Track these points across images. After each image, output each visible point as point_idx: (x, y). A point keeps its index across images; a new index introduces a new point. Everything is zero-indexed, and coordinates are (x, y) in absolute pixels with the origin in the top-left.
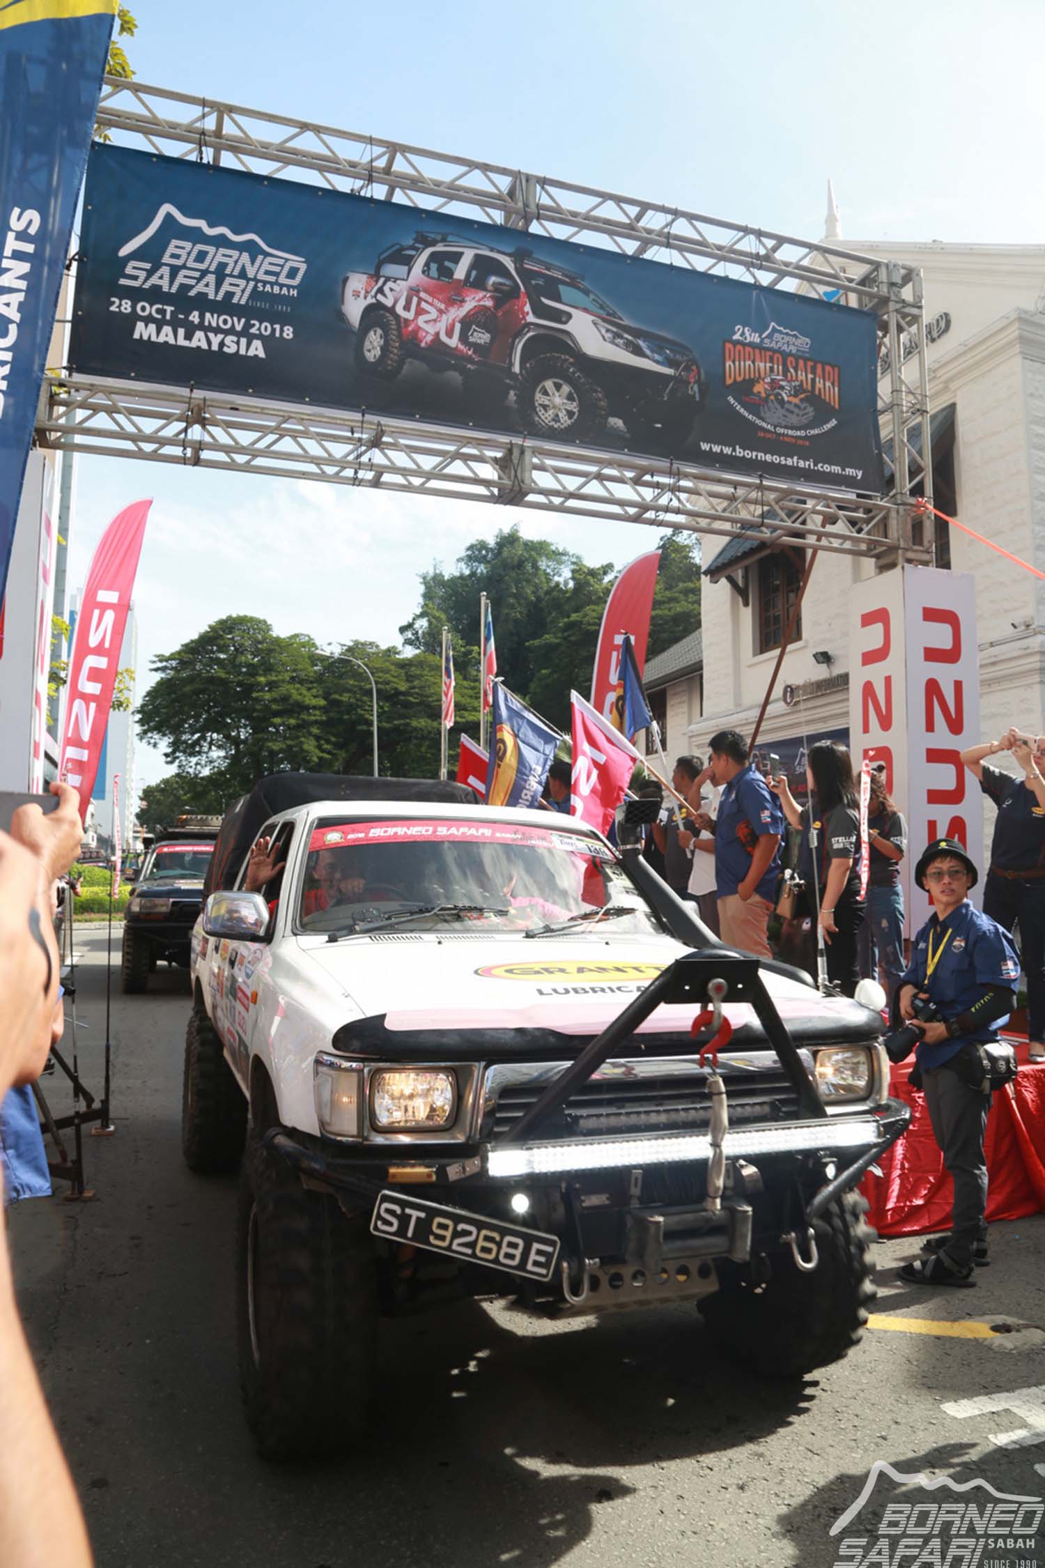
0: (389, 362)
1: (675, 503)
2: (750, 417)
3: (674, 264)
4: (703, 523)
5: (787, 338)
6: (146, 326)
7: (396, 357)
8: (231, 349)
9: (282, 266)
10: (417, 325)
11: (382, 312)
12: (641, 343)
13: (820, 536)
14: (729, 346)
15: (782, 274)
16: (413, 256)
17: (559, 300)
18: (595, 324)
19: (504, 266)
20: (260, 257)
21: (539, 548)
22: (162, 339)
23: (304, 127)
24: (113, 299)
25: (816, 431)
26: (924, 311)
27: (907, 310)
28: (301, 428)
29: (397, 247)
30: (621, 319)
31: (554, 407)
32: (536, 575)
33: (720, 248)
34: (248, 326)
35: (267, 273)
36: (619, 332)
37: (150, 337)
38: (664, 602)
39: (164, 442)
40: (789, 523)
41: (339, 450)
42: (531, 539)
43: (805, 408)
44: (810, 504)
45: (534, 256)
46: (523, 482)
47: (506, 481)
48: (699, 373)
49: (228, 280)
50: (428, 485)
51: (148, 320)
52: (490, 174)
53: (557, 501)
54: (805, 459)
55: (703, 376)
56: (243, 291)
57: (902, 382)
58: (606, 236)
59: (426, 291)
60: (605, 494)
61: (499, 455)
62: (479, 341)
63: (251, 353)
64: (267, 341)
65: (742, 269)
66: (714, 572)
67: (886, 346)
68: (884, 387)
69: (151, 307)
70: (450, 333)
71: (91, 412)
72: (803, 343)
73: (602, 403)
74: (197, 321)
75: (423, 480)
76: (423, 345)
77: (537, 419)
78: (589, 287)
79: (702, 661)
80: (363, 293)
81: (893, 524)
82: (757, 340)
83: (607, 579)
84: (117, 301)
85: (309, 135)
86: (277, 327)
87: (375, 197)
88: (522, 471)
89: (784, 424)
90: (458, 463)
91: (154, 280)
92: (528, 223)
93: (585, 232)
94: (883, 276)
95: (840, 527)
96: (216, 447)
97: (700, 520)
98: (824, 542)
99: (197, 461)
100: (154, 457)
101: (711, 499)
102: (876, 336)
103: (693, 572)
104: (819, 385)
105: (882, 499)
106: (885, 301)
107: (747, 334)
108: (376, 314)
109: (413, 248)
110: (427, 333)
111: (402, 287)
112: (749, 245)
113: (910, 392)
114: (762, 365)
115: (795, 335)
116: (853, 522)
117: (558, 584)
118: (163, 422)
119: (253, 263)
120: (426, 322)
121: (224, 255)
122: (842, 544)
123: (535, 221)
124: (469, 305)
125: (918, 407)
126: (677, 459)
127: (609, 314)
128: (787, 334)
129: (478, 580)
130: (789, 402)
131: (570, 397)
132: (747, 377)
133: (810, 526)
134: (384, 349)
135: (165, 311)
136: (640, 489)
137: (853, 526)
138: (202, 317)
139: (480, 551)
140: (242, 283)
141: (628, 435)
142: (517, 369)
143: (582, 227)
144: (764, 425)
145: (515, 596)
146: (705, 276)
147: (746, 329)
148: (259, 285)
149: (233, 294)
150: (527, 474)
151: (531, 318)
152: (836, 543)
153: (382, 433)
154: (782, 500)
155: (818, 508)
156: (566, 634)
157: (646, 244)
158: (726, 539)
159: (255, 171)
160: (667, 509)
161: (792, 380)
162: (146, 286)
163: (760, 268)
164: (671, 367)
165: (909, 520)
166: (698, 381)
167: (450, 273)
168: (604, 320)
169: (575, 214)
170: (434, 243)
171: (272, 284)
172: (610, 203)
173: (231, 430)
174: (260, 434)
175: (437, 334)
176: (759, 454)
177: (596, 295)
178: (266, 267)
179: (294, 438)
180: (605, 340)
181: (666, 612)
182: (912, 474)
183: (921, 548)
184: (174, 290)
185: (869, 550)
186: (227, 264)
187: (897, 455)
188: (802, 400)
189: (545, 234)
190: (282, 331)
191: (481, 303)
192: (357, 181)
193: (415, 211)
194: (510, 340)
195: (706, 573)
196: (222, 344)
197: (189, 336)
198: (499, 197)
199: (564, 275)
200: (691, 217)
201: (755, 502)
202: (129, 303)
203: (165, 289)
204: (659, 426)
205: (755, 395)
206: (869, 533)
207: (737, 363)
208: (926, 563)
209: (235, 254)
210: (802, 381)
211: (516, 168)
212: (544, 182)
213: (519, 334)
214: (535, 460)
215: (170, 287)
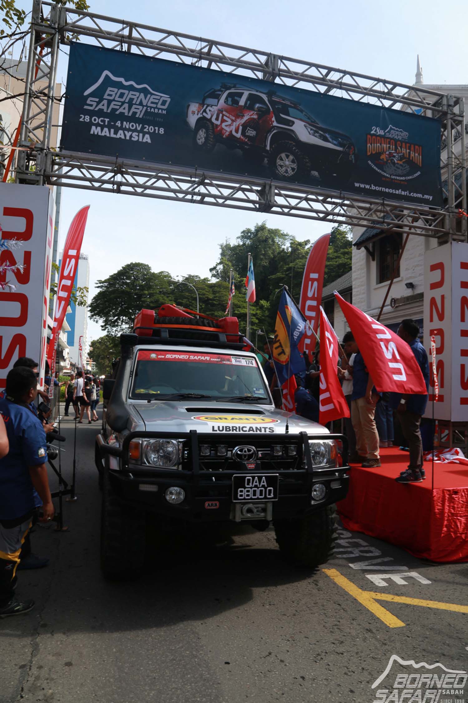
0: (209, 145)
1: (342, 212)
2: (379, 171)
3: (344, 97)
4: (355, 221)
5: (397, 133)
6: (96, 128)
7: (211, 143)
8: (135, 139)
9: (159, 100)
10: (221, 127)
11: (205, 121)
12: (327, 135)
13: (411, 227)
14: (369, 136)
15: (395, 102)
16: (220, 95)
17: (289, 115)
18: (305, 126)
19: (263, 99)
20: (149, 96)
21: (275, 233)
22: (103, 134)
23: (170, 33)
24: (81, 115)
25: (410, 177)
26: (464, 118)
27: (456, 118)
28: (167, 176)
29: (213, 90)
30: (317, 124)
31: (286, 166)
32: (274, 245)
33: (366, 89)
34: (143, 128)
35: (152, 103)
36: (316, 130)
37: (98, 133)
38: (334, 258)
39: (104, 182)
40: (396, 222)
41: (185, 186)
42: (271, 228)
43: (405, 166)
44: (406, 212)
45: (277, 94)
46: (270, 201)
47: (262, 201)
48: (354, 150)
49: (134, 106)
50: (225, 203)
51: (97, 125)
52: (257, 55)
53: (286, 210)
54: (404, 191)
55: (356, 151)
56: (141, 112)
57: (452, 153)
58: (311, 84)
59: (225, 111)
60: (309, 207)
61: (259, 189)
62: (250, 135)
63: (145, 140)
64: (152, 135)
65: (376, 99)
66: (358, 245)
67: (445, 136)
68: (444, 156)
69: (99, 119)
70: (237, 131)
71: (70, 168)
72: (404, 135)
73: (308, 164)
74: (119, 125)
75: (224, 200)
76: (224, 136)
77: (277, 172)
78: (302, 108)
79: (351, 286)
80: (196, 112)
81: (447, 222)
82: (383, 134)
83: (307, 247)
84: (83, 116)
85: (172, 37)
86: (157, 128)
87: (202, 66)
88: (270, 196)
89: (395, 174)
90: (240, 192)
91: (100, 106)
92: (274, 79)
93: (301, 82)
94: (445, 101)
95: (420, 223)
96: (128, 184)
97: (353, 219)
98: (413, 230)
99: (118, 191)
100: (99, 189)
101: (359, 210)
102: (441, 131)
103: (348, 244)
104: (412, 154)
105: (441, 210)
106: (445, 114)
107: (378, 131)
108: (203, 122)
109: (220, 90)
110: (226, 131)
111: (215, 109)
112: (380, 87)
113: (456, 158)
114: (385, 146)
115: (401, 131)
116: (427, 221)
117: (284, 249)
118: (103, 173)
119: (145, 99)
120: (226, 126)
121: (132, 95)
122: (421, 232)
123: (277, 78)
124: (246, 118)
125: (460, 165)
126: (343, 191)
127: (312, 122)
128: (397, 130)
129: (247, 247)
130: (398, 164)
131: (293, 161)
132: (378, 151)
133: (406, 223)
134: (206, 138)
135: (105, 120)
136: (325, 204)
137: (427, 222)
138: (122, 124)
139: (247, 233)
140: (141, 107)
141: (320, 180)
142: (268, 148)
143: (300, 80)
144: (385, 174)
145: (264, 255)
146: (358, 103)
147: (377, 128)
148: (148, 108)
149: (136, 113)
150: (272, 198)
151: (275, 124)
152: (419, 231)
153: (205, 178)
154: (393, 210)
155: (410, 214)
156: (287, 273)
157: (330, 88)
158: (365, 229)
159: (147, 55)
160: (338, 215)
161: (399, 153)
162: (97, 109)
163: (385, 98)
164: (341, 147)
165: (455, 220)
166: (354, 154)
167: (237, 102)
168: (310, 125)
169: (296, 74)
170: (229, 88)
171: (154, 108)
172: (313, 68)
173: (134, 177)
174: (148, 179)
175: (231, 131)
176: (383, 189)
177: (306, 113)
178: (152, 100)
179: (164, 181)
180: (310, 134)
181: (335, 263)
182: (456, 198)
183: (460, 234)
184: (109, 111)
185: (435, 234)
186: (133, 99)
187: (450, 188)
188: (403, 162)
189: (282, 83)
190: (159, 130)
191: (252, 117)
192: (194, 59)
193: (221, 73)
194: (265, 134)
195: (354, 245)
196: (131, 136)
197: (116, 133)
198: (261, 65)
199: (291, 103)
200: (352, 74)
201: (381, 211)
202: (89, 117)
203: (105, 111)
204: (335, 175)
205: (380, 159)
206: (434, 226)
207: (373, 145)
208: (462, 241)
209: (137, 94)
210: (404, 153)
211: (269, 52)
212: (282, 58)
213: (270, 131)
214: (276, 191)
215: (107, 110)
